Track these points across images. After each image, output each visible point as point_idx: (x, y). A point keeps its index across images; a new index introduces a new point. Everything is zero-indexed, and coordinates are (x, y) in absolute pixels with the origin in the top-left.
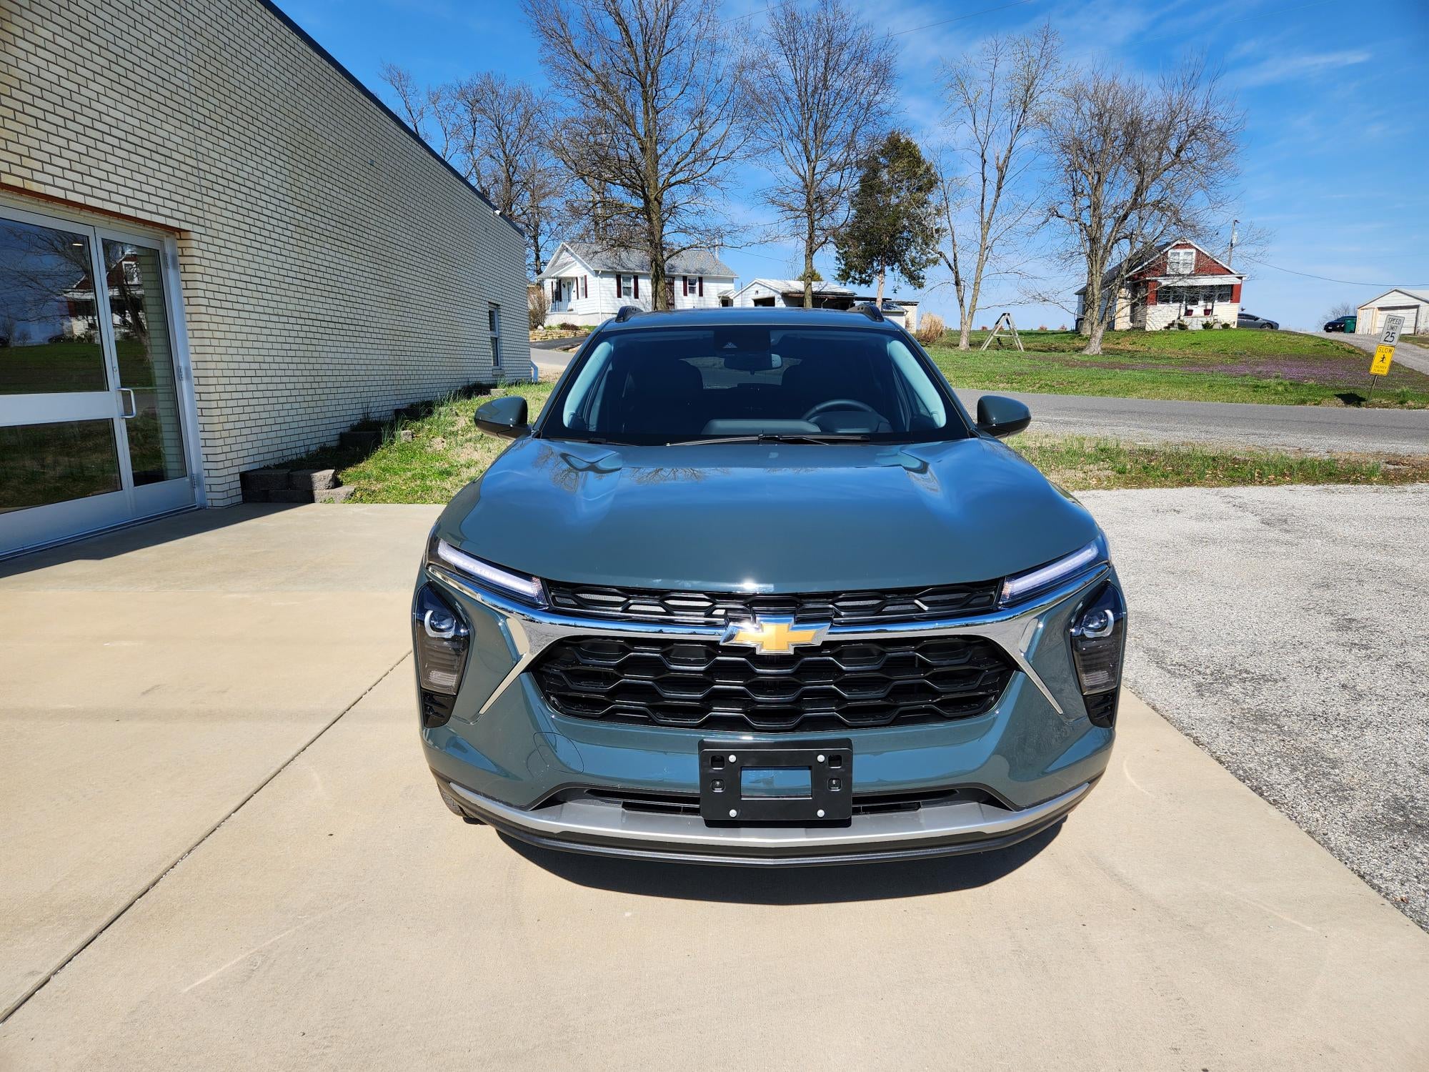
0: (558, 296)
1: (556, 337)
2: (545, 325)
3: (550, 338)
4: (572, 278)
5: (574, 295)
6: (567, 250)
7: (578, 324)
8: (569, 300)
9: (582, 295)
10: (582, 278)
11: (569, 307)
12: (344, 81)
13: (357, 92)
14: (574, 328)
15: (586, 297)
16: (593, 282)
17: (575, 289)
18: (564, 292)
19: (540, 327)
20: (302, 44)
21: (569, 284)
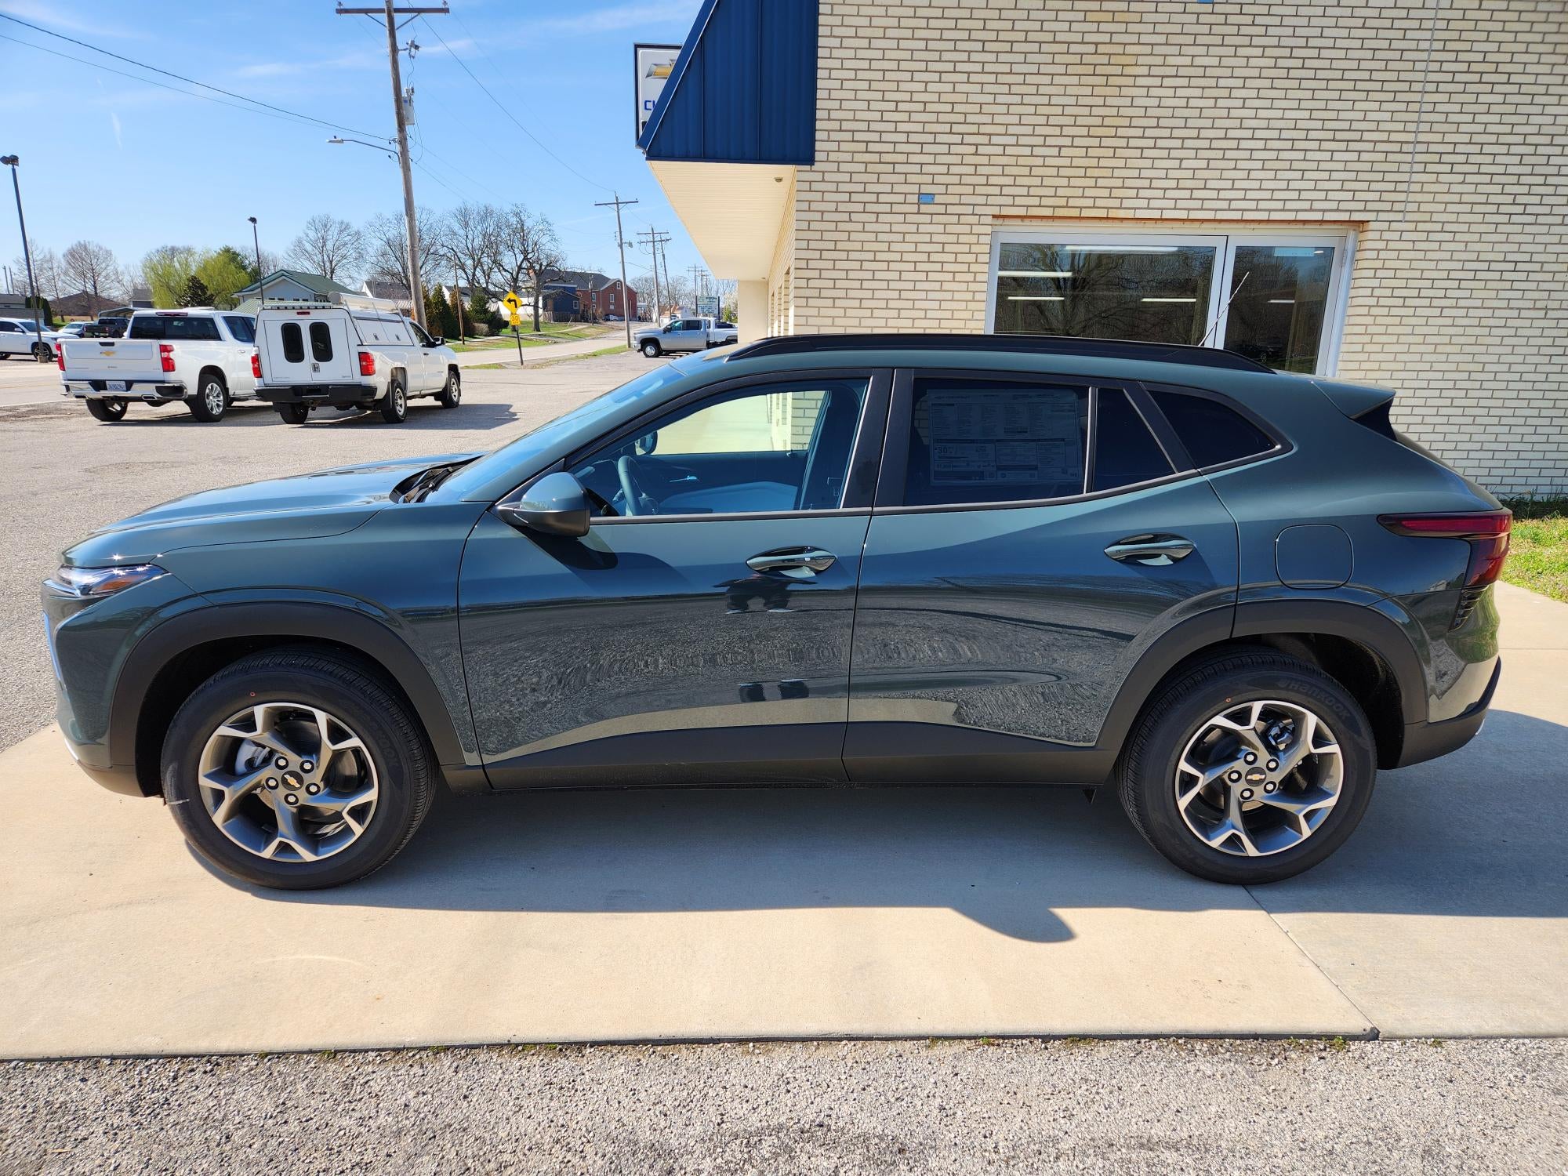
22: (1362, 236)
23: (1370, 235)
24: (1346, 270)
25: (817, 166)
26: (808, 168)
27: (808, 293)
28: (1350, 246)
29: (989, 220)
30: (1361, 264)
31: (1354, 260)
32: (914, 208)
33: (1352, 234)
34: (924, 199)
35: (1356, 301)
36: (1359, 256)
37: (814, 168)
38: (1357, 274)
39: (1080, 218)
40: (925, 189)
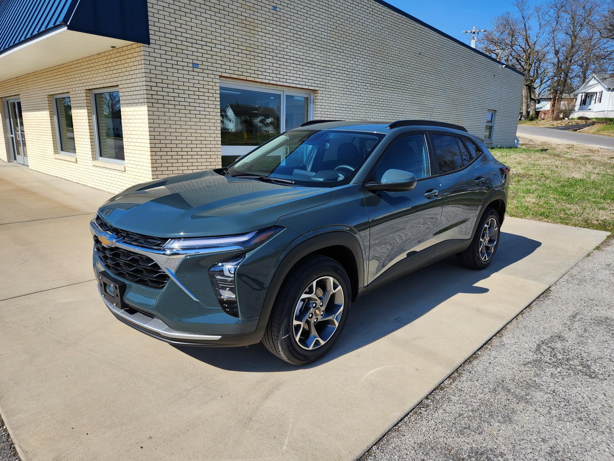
0: (584, 103)
1: (574, 123)
2: (570, 118)
3: (570, 124)
4: (594, 93)
5: (593, 102)
6: (595, 78)
7: (589, 117)
8: (590, 104)
9: (598, 101)
10: (600, 93)
11: (589, 108)
12: (410, 21)
13: (417, 24)
14: (587, 119)
15: (600, 102)
16: (606, 94)
17: (594, 98)
18: (588, 100)
19: (566, 119)
20: (389, 10)
21: (592, 96)
22: (316, 95)
23: (319, 95)
24: (312, 105)
25: (151, 45)
26: (147, 45)
27: (153, 101)
28: (312, 97)
29: (218, 77)
30: (317, 104)
31: (314, 102)
32: (191, 69)
33: (312, 94)
34: (195, 66)
35: (317, 115)
36: (315, 101)
37: (150, 46)
38: (316, 107)
39: (246, 80)
40: (195, 62)
